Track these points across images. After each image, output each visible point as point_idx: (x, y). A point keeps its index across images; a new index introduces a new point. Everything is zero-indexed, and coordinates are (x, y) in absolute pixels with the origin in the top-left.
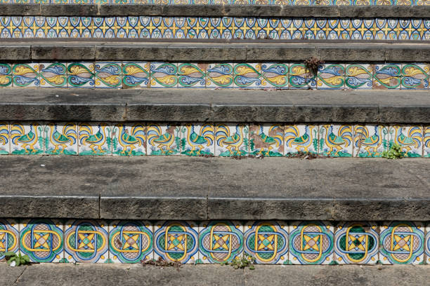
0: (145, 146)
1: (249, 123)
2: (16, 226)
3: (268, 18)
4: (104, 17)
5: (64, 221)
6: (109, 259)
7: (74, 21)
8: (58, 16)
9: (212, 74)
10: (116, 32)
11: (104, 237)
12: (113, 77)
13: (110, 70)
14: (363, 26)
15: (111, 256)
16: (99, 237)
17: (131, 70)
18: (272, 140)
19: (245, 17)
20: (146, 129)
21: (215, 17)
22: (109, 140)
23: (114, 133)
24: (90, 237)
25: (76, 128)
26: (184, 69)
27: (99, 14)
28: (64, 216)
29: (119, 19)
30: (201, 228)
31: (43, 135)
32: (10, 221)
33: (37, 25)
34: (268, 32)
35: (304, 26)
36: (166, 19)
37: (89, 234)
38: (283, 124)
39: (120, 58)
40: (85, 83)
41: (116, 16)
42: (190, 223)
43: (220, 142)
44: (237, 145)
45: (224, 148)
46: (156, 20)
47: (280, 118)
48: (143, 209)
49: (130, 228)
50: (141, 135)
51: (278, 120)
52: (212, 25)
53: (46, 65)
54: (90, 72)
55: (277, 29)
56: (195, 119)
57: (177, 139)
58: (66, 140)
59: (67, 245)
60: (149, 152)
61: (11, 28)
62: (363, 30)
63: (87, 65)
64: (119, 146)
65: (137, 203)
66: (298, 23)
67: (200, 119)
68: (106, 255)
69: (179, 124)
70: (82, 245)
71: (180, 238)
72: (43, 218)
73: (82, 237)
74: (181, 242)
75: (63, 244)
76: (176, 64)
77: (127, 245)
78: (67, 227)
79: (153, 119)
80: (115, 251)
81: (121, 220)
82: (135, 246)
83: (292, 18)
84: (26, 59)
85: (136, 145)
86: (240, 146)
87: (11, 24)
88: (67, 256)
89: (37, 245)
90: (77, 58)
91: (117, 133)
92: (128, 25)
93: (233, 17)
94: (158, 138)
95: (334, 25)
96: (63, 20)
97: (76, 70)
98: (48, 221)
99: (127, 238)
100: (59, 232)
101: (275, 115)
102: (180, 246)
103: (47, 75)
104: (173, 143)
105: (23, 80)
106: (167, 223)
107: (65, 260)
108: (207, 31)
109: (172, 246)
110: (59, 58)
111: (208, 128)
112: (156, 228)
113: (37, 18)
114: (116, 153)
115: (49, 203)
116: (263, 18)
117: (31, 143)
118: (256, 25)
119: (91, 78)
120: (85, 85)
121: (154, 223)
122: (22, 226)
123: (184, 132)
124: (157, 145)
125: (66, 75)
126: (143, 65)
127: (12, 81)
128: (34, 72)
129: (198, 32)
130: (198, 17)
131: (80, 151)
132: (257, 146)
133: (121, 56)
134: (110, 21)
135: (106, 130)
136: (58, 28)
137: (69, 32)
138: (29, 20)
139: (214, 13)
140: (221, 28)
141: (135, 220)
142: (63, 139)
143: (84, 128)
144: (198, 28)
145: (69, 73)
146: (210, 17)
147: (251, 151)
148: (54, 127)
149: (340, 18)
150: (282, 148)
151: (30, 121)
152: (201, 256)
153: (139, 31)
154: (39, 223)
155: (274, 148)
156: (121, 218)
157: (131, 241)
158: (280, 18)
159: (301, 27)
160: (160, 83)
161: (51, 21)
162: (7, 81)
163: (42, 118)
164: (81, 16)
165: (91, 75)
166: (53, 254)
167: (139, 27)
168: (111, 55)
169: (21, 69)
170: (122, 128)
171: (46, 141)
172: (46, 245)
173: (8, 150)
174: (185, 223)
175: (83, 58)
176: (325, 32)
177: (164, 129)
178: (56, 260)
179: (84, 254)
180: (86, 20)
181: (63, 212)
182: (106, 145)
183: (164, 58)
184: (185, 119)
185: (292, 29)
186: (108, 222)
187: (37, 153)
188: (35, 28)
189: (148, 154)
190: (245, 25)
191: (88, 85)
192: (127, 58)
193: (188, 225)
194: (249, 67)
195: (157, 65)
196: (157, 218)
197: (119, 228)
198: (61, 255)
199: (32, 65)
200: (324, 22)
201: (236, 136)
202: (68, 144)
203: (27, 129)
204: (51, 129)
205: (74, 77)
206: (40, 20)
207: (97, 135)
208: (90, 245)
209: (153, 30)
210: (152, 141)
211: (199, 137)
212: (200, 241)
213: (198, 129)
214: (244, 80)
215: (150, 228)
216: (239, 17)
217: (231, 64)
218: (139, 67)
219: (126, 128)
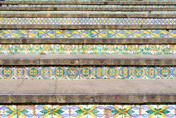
0: (131, 52)
1: (163, 44)
2: (118, 68)
3: (142, 18)
4: (89, 18)
5: (132, 66)
6: (145, 77)
7: (80, 19)
8: (74, 18)
9: (135, 33)
10: (93, 23)
11: (144, 71)
12: (104, 34)
13: (103, 32)
14: (173, 20)
15: (146, 76)
16: (142, 71)
17: (110, 32)
18: (170, 49)
19: (135, 18)
20: (131, 46)
21: (125, 18)
22: (120, 50)
23: (121, 47)
24: (140, 71)
25: (110, 46)
26: (127, 32)
27: (88, 17)
28: (133, 64)
29: (94, 18)
30: (172, 68)
31: (100, 48)
32: (116, 66)
33: (68, 21)
34: (142, 23)
35: (154, 20)
36: (109, 18)
37: (139, 70)
38: (173, 44)
39: (106, 28)
40: (95, 36)
41: (93, 18)
42: (169, 67)
43: (154, 50)
44: (159, 51)
45: (155, 52)
46: (106, 19)
47: (173, 42)
48: (156, 62)
49: (152, 68)
50: (130, 48)
51: (172, 43)
52: (124, 20)
53: (83, 30)
54: (97, 33)
55: (145, 22)
56: (147, 43)
57: (141, 49)
58: (107, 50)
59: (133, 73)
60: (132, 53)
61: (59, 21)
62: (173, 22)
63: (96, 30)
64: (123, 51)
65: (154, 61)
66: (152, 19)
67: (148, 43)
68: (144, 76)
69: (141, 44)
70: (137, 73)
71: (166, 71)
72: (126, 65)
73: (137, 71)
74: (167, 72)
75: (132, 73)
76: (124, 30)
77: (150, 73)
78: (133, 68)
79: (134, 43)
80: (147, 75)
81: (149, 66)
82: (153, 73)
83: (150, 18)
84: (77, 28)
85: (128, 51)
86: (160, 51)
87: (59, 20)
88: (133, 77)
89: (124, 73)
90: (93, 28)
91: (122, 47)
92: (97, 20)
93: (131, 18)
94: (135, 49)
95: (163, 20)
96: (76, 19)
97: (92, 32)
98: (127, 66)
99: (150, 71)
100: (131, 70)
101: (171, 41)
102: (166, 73)
103: (83, 34)
104: (140, 50)
105: (76, 35)
106: (163, 66)
107: (132, 78)
108: (122, 22)
109: (164, 73)
110: (88, 28)
111: (150, 46)
112: (159, 68)
113: (68, 18)
114: (122, 53)
115: (129, 61)
116: (141, 18)
117: (96, 51)
118: (138, 20)
119: (97, 35)
120: (95, 37)
121: (158, 66)
122: (120, 68)
123: (143, 47)
124: (135, 51)
125: (89, 33)
126: (114, 30)
127: (72, 36)
128: (79, 33)
129: (119, 23)
130: (120, 18)
131: (111, 53)
132: (166, 51)
133: (107, 28)
134: (91, 19)
135: (119, 46)
136: (74, 21)
137: (78, 23)
138: (65, 19)
139: (125, 16)
140: (127, 21)
141: (153, 66)
142: (106, 49)
143: (112, 46)
144: (120, 21)
145: (90, 33)
146: (123, 18)
147: (163, 53)
148: (103, 45)
149: (165, 18)
150: (173, 52)
151: (96, 44)
152: (172, 76)
153: (101, 22)
154: (125, 67)
155: (171, 52)
156: (149, 65)
157: (152, 72)
158: (146, 18)
159: (153, 21)
160: (119, 36)
161: (72, 19)
162: (70, 36)
163: (100, 43)
164: (82, 18)
165: (97, 34)
166: (128, 76)
167: (101, 21)
168: (104, 27)
169: (75, 32)
170: (124, 46)
171: (100, 50)
172: (127, 73)
173: (88, 53)
174: (168, 66)
175: (95, 28)
176: (160, 22)
177: (137, 46)
178: (130, 78)
179: (138, 76)
180: (84, 19)
181: (132, 64)
182: (119, 51)
183: (121, 28)
184: (143, 43)
185: (150, 22)
186: (145, 66)
187: (97, 54)
188: (67, 21)
189: (132, 54)
190: (135, 20)
191: (96, 37)
192: (109, 28)
193: (168, 67)
194: (148, 31)
195: (118, 30)
196: (160, 65)
197: (148, 68)
198: (131, 76)
199: (79, 30)
200: (160, 19)
201: (159, 48)
202: (107, 51)
203: (95, 46)
204: (102, 46)
205: (92, 34)
206: (69, 19)
207: (116, 48)
208: (140, 73)
209: (105, 22)
210: (133, 50)
211: (148, 48)
212: (172, 72)
213: (147, 46)
214: (146, 35)
215: (157, 68)
216: (133, 18)
217: (142, 30)
218: (113, 31)
219: (125, 46)
